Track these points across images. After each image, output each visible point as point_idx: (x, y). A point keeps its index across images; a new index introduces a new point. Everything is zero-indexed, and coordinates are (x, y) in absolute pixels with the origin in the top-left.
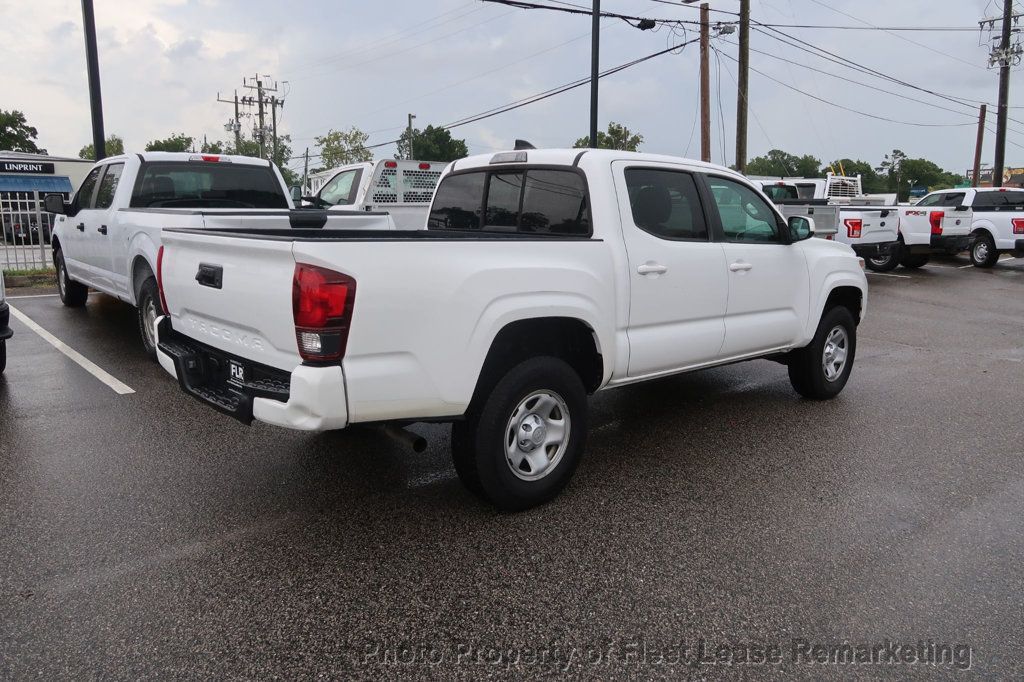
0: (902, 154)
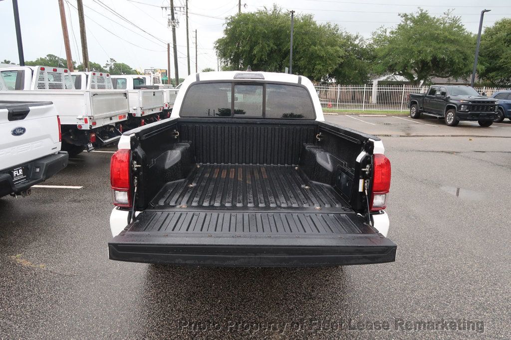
0: (114, 61)
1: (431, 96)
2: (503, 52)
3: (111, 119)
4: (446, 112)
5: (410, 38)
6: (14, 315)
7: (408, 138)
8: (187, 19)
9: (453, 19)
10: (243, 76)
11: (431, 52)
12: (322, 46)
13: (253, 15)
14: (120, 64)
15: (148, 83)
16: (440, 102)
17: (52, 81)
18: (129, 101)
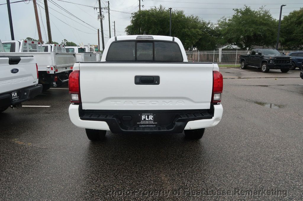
1: (253, 55)
2: (295, 30)
3: (66, 68)
4: (262, 64)
5: (240, 23)
6: (15, 167)
7: (240, 79)
8: (109, 15)
9: (265, 12)
10: (142, 37)
11: (253, 30)
12: (189, 29)
13: (148, 11)
14: (70, 43)
15: (87, 51)
16: (258, 59)
17: (31, 49)
18: (76, 59)
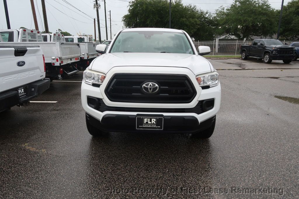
0: (61, 30)
1: (255, 46)
3: (71, 60)
4: (264, 55)
5: (239, 13)
7: (244, 70)
8: (105, 4)
9: (264, 1)
11: (251, 20)
12: (187, 18)
14: (65, 32)
15: (86, 41)
16: (260, 49)
17: (30, 38)
18: (80, 49)
